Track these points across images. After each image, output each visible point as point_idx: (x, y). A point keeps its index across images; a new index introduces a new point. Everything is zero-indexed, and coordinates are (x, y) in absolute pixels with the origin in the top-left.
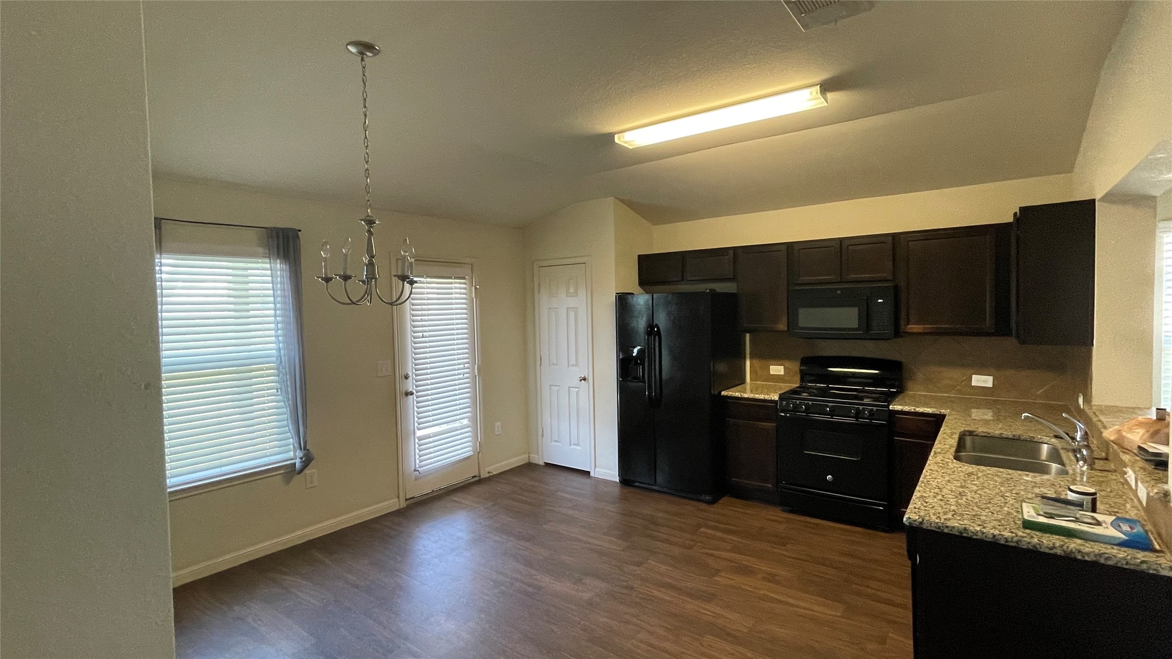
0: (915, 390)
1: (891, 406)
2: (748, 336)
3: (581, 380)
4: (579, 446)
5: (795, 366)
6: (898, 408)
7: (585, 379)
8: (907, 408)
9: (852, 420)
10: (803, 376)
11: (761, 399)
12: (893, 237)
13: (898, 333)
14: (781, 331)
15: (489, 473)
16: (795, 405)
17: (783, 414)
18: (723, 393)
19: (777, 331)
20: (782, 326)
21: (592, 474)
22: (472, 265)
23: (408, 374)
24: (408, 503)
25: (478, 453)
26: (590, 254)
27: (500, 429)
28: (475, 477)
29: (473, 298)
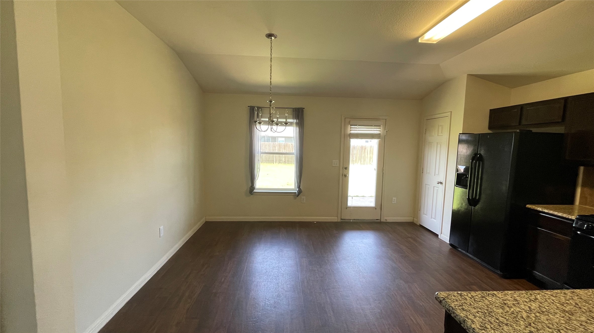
2: (582, 169)
3: (438, 183)
4: (435, 220)
7: (441, 183)
15: (386, 220)
21: (439, 237)
22: (386, 120)
23: (347, 167)
24: (342, 220)
25: (381, 209)
26: (451, 111)
27: (395, 201)
28: (378, 220)
29: (385, 136)
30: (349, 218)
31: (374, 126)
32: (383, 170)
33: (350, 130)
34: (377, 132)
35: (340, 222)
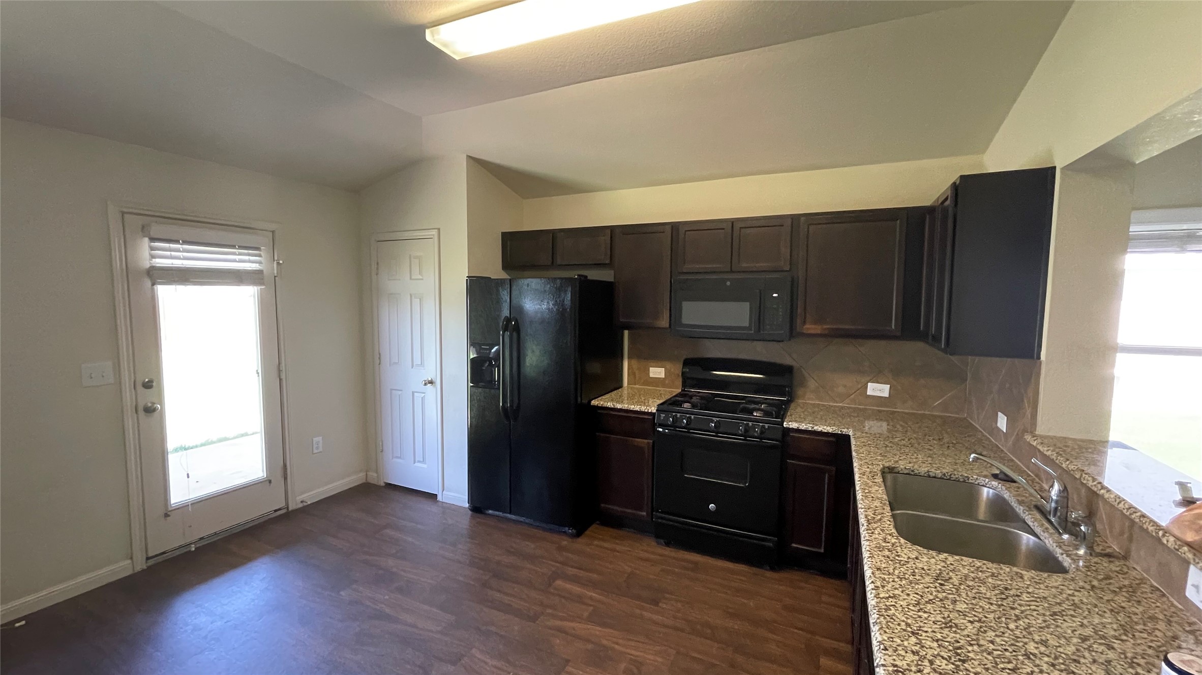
0: (807, 398)
1: (785, 423)
2: (626, 333)
3: (425, 384)
4: (426, 464)
5: (677, 368)
6: (794, 425)
7: (431, 382)
8: (803, 427)
9: (739, 440)
10: (686, 381)
11: (637, 411)
12: (792, 219)
13: (793, 333)
14: (663, 328)
15: (302, 502)
16: (675, 419)
17: (661, 430)
18: (594, 402)
19: (660, 328)
20: (664, 322)
21: (439, 498)
22: (273, 232)
23: (151, 381)
24: (151, 562)
25: (285, 478)
26: (438, 227)
27: (321, 445)
28: (280, 509)
29: (275, 277)
30: (182, 543)
31: (241, 247)
32: (279, 371)
33: (153, 257)
34: (250, 265)
35: (143, 570)
